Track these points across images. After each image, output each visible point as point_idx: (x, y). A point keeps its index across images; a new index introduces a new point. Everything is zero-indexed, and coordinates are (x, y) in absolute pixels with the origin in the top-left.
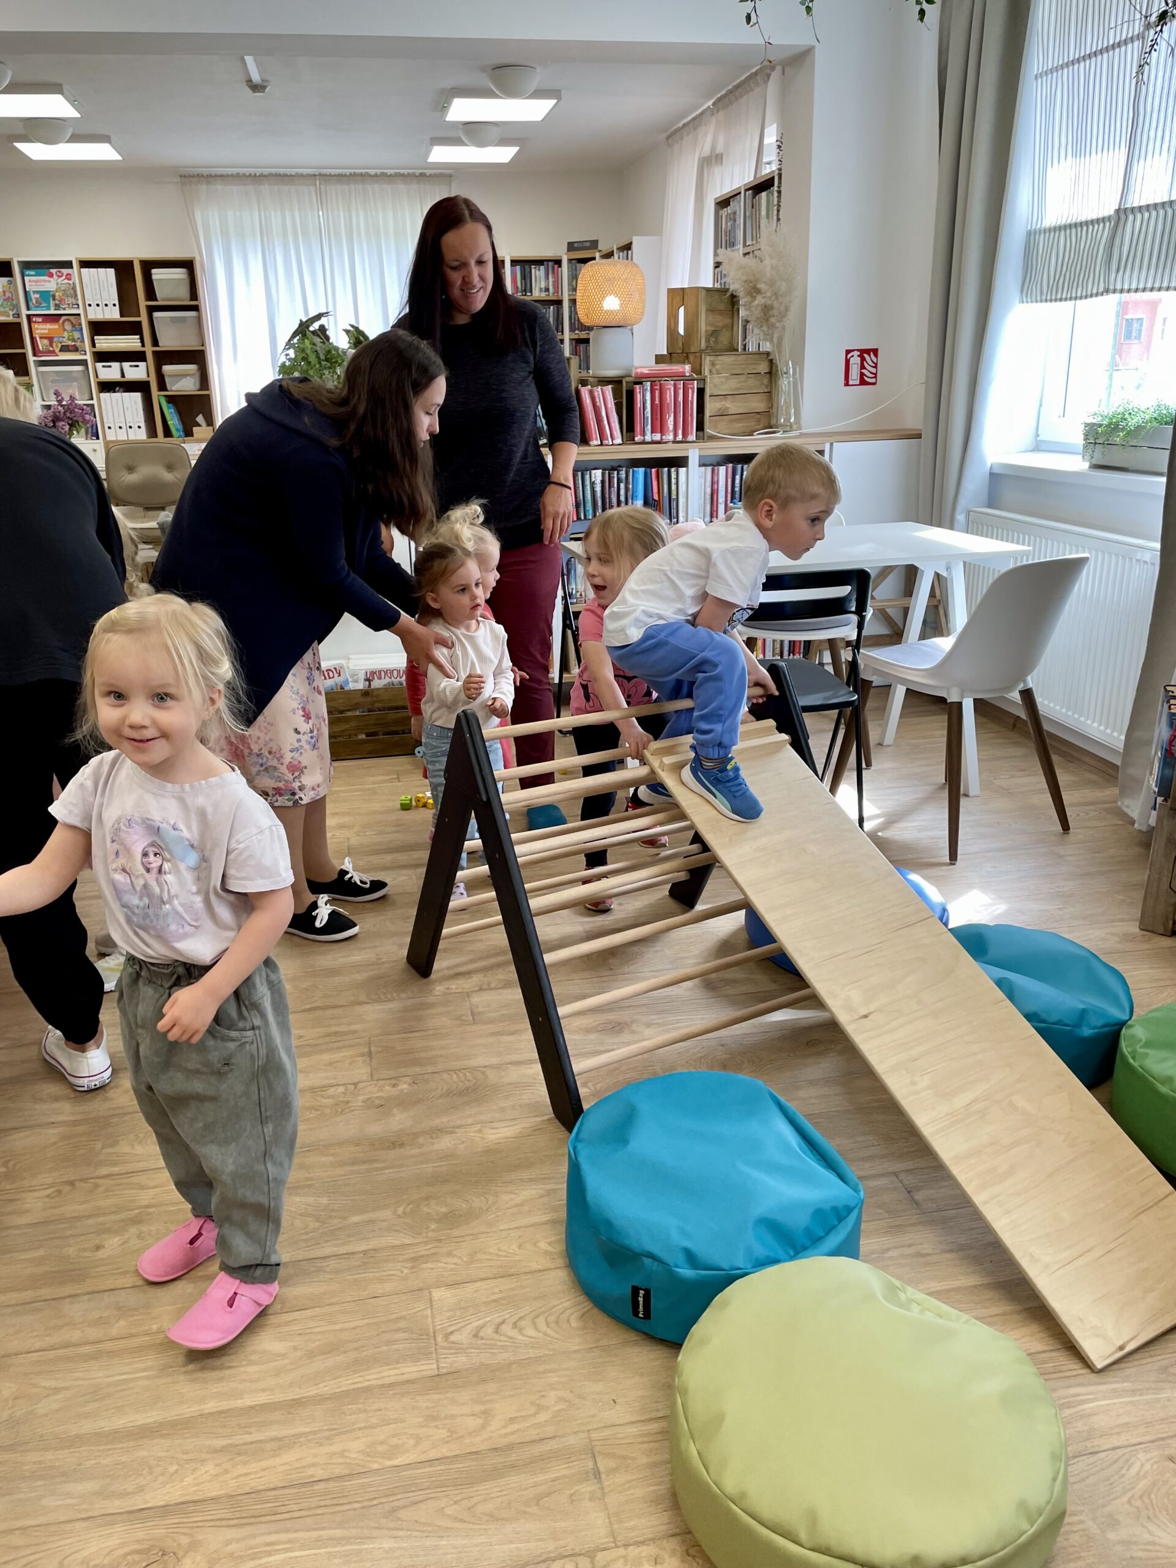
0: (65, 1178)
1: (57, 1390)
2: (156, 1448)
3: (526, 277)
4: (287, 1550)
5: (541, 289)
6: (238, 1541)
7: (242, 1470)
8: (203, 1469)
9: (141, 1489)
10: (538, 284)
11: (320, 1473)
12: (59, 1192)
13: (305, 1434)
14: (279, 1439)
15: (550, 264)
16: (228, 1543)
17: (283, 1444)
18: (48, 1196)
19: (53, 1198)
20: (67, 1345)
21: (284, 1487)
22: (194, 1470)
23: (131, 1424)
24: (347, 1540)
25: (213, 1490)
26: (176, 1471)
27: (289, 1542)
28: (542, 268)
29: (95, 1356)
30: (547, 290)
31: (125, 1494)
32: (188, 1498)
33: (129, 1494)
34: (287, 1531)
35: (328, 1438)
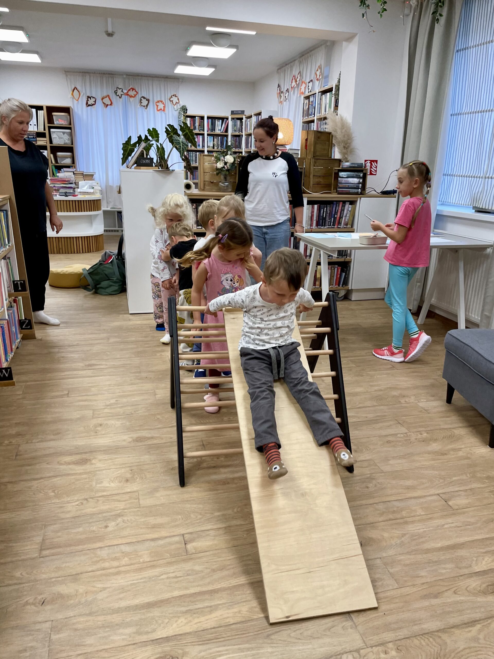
0: (83, 497)
1: (105, 589)
2: (156, 612)
3: (213, 125)
4: (226, 654)
5: (219, 130)
6: (204, 651)
7: (196, 620)
8: (180, 621)
9: (154, 631)
10: (218, 128)
11: (232, 621)
12: (82, 503)
13: (220, 604)
14: (211, 607)
15: (224, 119)
16: (200, 652)
17: (213, 609)
18: (77, 505)
19: (79, 506)
20: (104, 569)
21: (218, 627)
22: (176, 621)
23: (142, 602)
24: (252, 649)
25: (187, 629)
26: (168, 622)
27: (227, 650)
28: (220, 121)
29: (118, 573)
31: (147, 633)
32: (176, 633)
33: (150, 632)
34: (225, 646)
35: (231, 606)
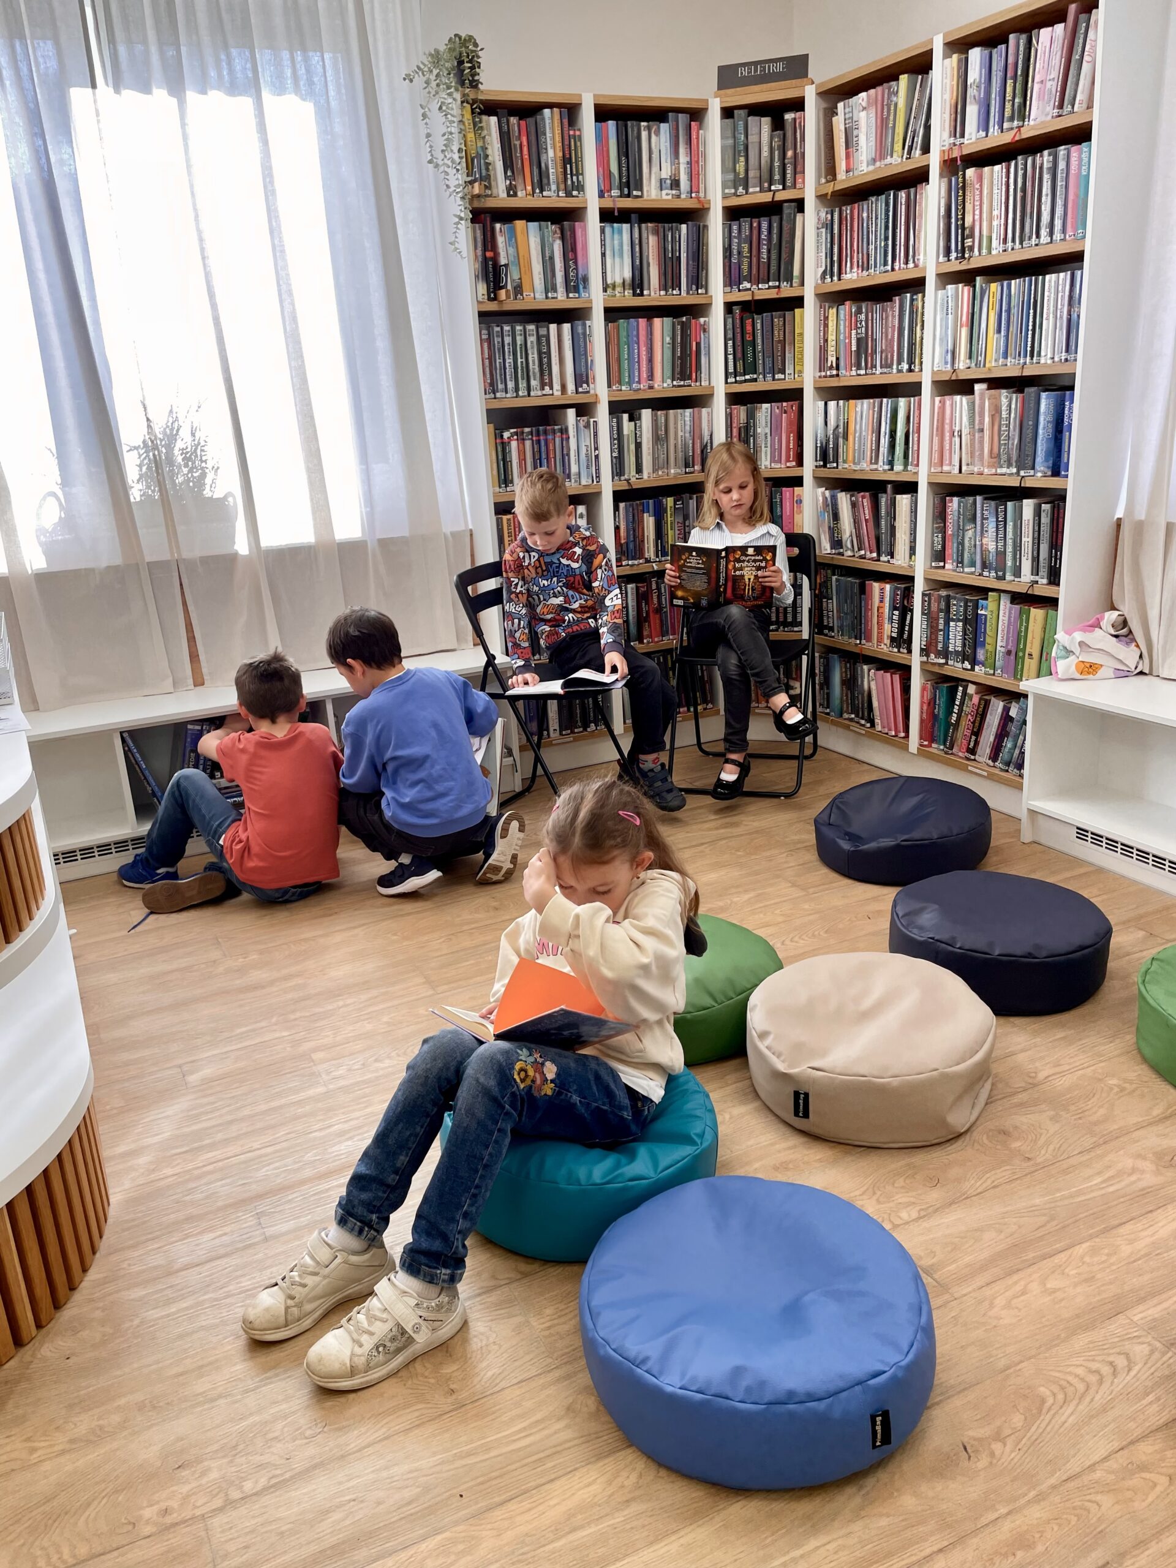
3: (628, 151)
5: (661, 181)
10: (655, 169)
15: (682, 118)
28: (664, 127)
30: (675, 184)
